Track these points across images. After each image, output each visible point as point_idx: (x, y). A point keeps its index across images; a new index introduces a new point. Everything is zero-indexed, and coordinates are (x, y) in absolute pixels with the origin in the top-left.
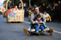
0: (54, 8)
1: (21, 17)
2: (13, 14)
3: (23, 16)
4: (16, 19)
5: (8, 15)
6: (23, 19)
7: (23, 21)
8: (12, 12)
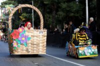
0: (64, 30)
1: (41, 45)
2: (23, 39)
3: (45, 43)
4: (30, 50)
5: (14, 41)
6: (45, 48)
7: (45, 54)
8: (23, 35)
